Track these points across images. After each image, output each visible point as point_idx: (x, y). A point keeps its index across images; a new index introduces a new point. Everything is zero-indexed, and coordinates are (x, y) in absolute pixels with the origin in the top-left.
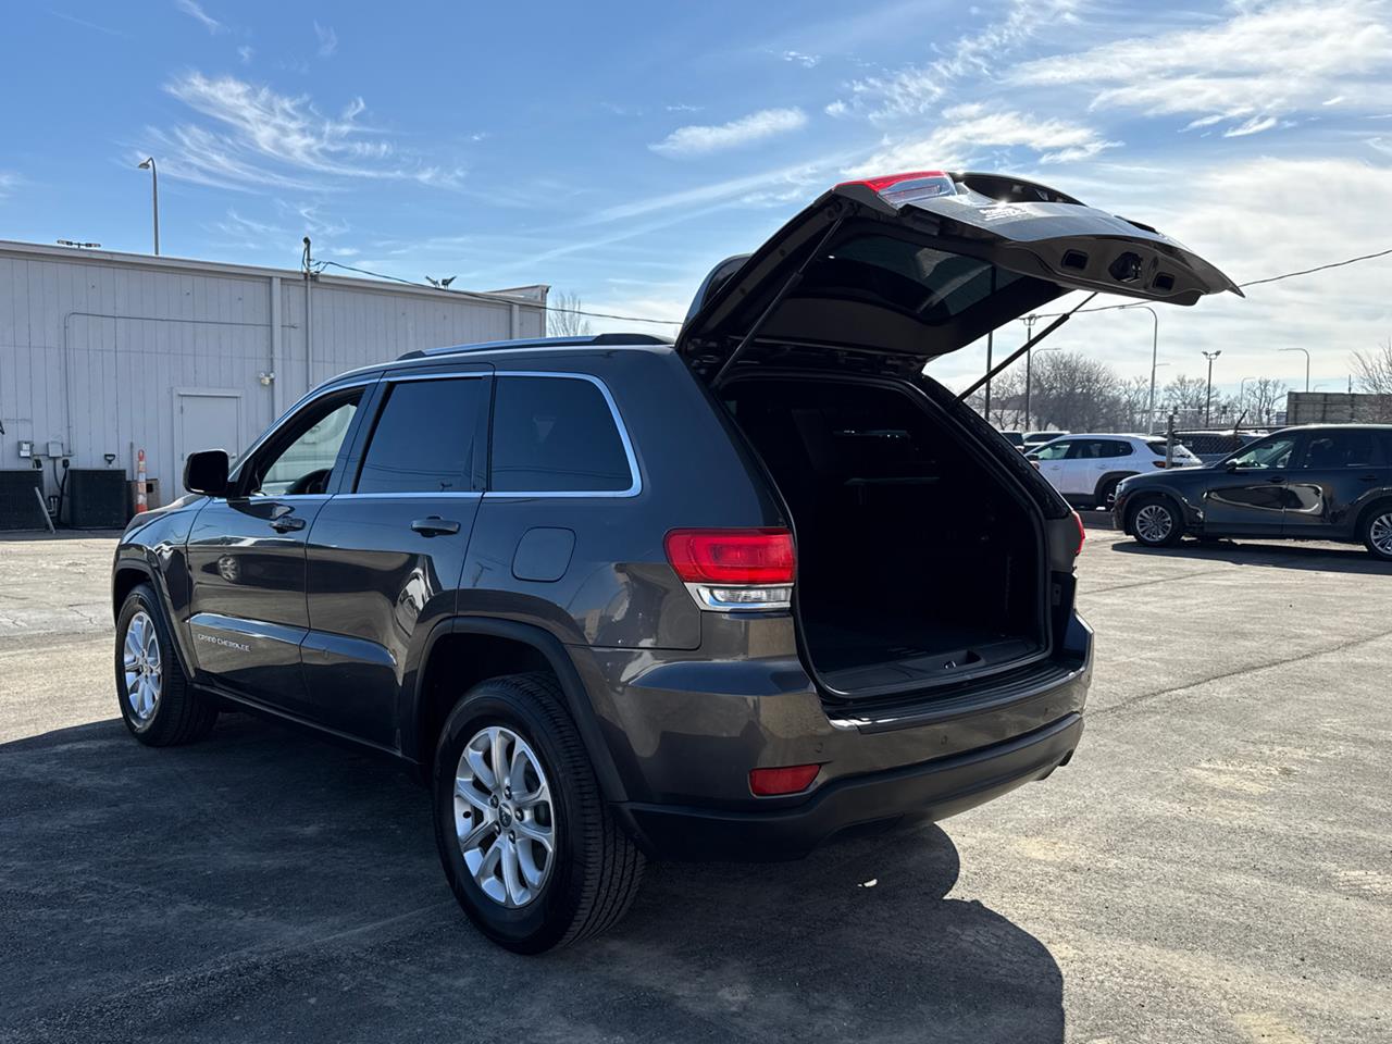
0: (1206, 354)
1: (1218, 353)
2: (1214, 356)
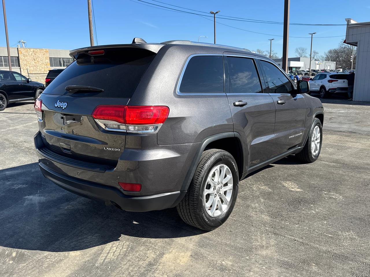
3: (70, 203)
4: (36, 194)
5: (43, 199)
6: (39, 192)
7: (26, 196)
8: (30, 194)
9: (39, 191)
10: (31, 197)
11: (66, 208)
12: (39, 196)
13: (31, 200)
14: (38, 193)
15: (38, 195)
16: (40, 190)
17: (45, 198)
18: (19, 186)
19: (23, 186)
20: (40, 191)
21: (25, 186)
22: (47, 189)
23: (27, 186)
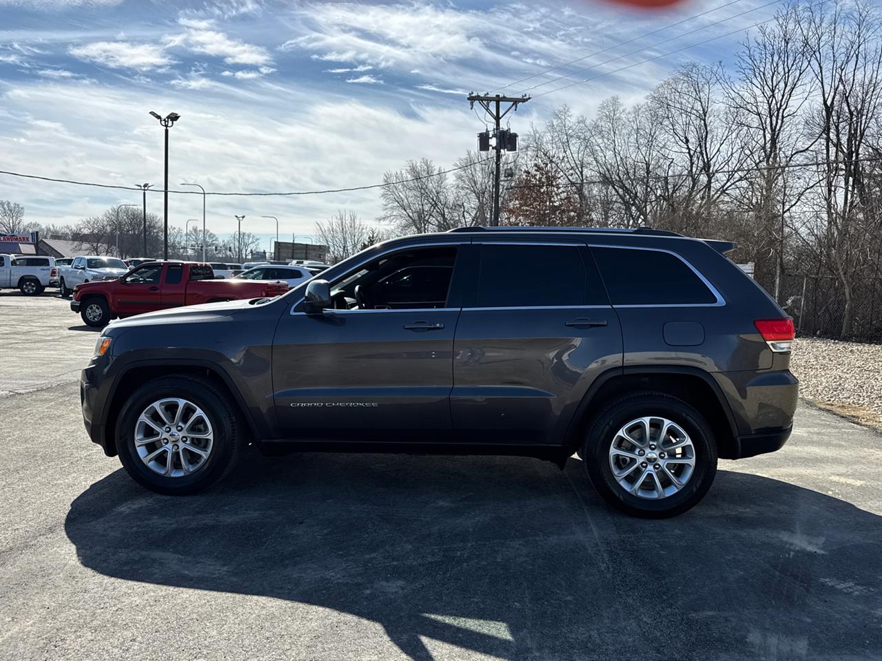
0: (237, 217)
1: (243, 217)
2: (241, 219)
3: (736, 513)
4: (798, 551)
5: (785, 537)
6: (792, 553)
7: (823, 554)
8: (812, 555)
9: (791, 556)
10: (810, 548)
11: (747, 510)
12: (791, 544)
13: (810, 543)
14: (793, 551)
15: (794, 546)
16: (787, 558)
17: (780, 536)
18: (845, 588)
19: (833, 584)
20: (789, 554)
21: (829, 582)
22: (771, 554)
23: (822, 580)
